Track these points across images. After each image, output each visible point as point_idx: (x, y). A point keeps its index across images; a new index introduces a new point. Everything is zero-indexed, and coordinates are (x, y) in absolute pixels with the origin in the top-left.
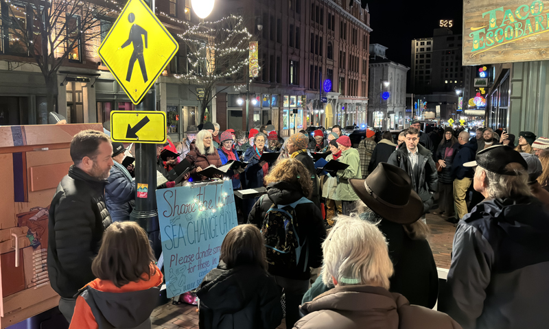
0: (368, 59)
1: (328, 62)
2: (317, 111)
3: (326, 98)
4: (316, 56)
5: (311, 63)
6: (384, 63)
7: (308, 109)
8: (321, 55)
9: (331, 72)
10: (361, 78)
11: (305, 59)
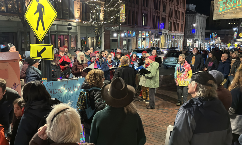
0: (185, 12)
1: (163, 14)
2: (156, 39)
3: (161, 33)
4: (156, 11)
5: (154, 14)
6: (194, 14)
7: (152, 38)
8: (159, 10)
9: (164, 19)
10: (181, 22)
11: (151, 12)
